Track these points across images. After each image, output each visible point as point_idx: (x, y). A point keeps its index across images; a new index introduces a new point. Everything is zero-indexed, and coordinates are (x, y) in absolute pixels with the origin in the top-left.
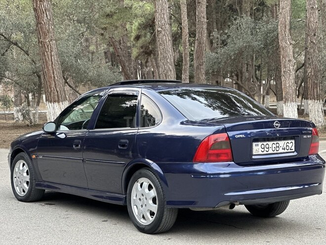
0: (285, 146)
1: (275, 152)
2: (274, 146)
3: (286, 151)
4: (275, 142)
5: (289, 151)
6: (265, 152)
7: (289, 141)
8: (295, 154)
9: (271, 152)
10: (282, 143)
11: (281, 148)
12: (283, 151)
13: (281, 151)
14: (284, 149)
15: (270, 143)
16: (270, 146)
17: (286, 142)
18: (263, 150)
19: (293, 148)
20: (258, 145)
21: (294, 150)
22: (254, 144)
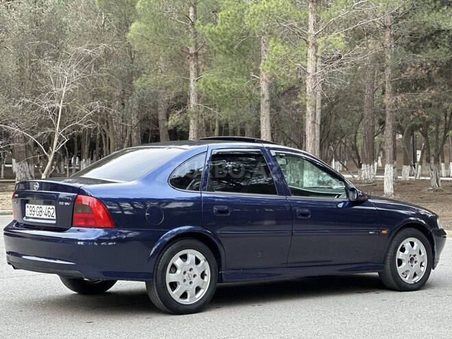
0: (47, 211)
1: (39, 217)
2: (38, 210)
3: (47, 217)
4: (39, 206)
5: (51, 218)
6: (32, 216)
7: (51, 207)
8: (54, 222)
9: (35, 216)
10: (44, 208)
11: (43, 213)
13: (44, 216)
14: (46, 215)
15: (36, 207)
16: (35, 210)
17: (48, 207)
18: (31, 213)
19: (54, 215)
20: (28, 207)
21: (55, 218)
22: (27, 205)
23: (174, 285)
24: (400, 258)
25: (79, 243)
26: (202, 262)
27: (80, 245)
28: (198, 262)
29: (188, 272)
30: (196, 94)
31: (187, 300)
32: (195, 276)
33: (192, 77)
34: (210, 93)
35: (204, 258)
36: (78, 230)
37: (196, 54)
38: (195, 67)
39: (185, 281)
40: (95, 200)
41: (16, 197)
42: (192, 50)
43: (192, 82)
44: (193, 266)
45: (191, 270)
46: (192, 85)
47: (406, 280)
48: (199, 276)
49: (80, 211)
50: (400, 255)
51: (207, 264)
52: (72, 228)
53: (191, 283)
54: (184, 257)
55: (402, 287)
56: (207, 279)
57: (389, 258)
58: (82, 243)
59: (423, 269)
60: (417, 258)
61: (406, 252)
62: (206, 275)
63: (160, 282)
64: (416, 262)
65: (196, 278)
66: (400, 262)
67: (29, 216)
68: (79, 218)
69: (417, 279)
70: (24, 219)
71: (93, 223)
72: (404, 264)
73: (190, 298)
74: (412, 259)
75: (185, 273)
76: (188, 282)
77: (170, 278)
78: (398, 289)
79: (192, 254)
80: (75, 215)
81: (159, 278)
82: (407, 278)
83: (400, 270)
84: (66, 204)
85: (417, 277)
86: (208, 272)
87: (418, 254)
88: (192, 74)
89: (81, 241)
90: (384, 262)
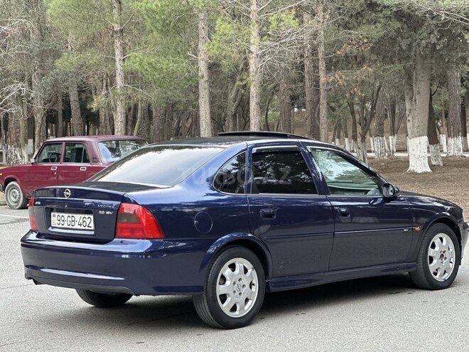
0: (81, 221)
1: (70, 227)
2: (70, 219)
3: (82, 227)
4: (71, 215)
5: (87, 228)
6: (61, 226)
7: (87, 216)
8: (93, 233)
9: (66, 226)
10: (78, 217)
11: (77, 224)
12: (79, 227)
13: (77, 226)
14: (81, 225)
15: (66, 215)
16: (66, 219)
17: (83, 216)
18: (59, 222)
19: (92, 225)
20: (54, 216)
21: (92, 228)
22: (52, 214)
23: (224, 298)
24: (431, 255)
25: (124, 256)
26: (249, 271)
27: (125, 258)
28: (246, 271)
29: (237, 282)
30: (123, 74)
31: (237, 313)
32: (244, 286)
33: (118, 56)
34: (147, 74)
35: (251, 266)
36: (121, 242)
37: (121, 31)
38: (120, 45)
39: (234, 292)
40: (141, 207)
41: (37, 205)
42: (117, 28)
43: (118, 61)
44: (243, 276)
45: (240, 280)
46: (118, 65)
47: (437, 277)
48: (248, 286)
49: (125, 221)
50: (431, 252)
51: (254, 272)
52: (115, 239)
53: (240, 294)
54: (233, 267)
55: (433, 286)
56: (255, 289)
57: (421, 255)
58: (127, 256)
59: (452, 266)
60: (446, 255)
61: (437, 248)
62: (254, 285)
63: (210, 295)
64: (445, 258)
65: (245, 289)
66: (431, 259)
67: (57, 226)
68: (122, 229)
69: (447, 276)
70: (50, 229)
71: (140, 234)
72: (435, 261)
73: (240, 310)
74: (442, 256)
75: (234, 283)
76: (237, 293)
77: (221, 290)
78: (430, 287)
79: (241, 263)
80: (119, 225)
81: (210, 290)
82: (438, 276)
83: (432, 267)
84: (108, 213)
85: (447, 274)
86: (256, 281)
87: (447, 250)
88: (118, 52)
89: (126, 254)
90: (417, 261)
